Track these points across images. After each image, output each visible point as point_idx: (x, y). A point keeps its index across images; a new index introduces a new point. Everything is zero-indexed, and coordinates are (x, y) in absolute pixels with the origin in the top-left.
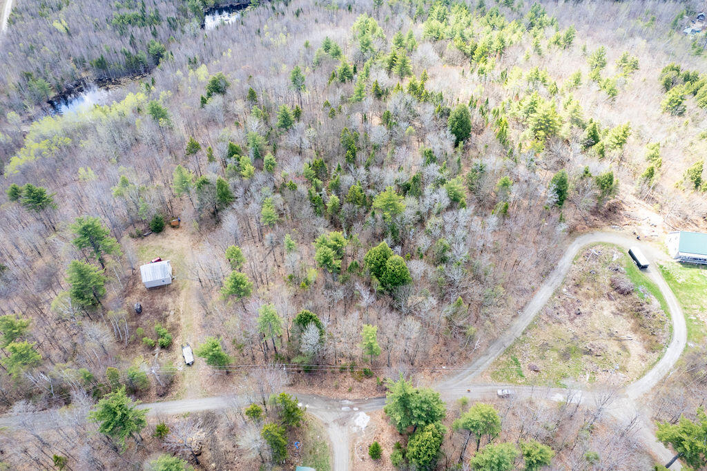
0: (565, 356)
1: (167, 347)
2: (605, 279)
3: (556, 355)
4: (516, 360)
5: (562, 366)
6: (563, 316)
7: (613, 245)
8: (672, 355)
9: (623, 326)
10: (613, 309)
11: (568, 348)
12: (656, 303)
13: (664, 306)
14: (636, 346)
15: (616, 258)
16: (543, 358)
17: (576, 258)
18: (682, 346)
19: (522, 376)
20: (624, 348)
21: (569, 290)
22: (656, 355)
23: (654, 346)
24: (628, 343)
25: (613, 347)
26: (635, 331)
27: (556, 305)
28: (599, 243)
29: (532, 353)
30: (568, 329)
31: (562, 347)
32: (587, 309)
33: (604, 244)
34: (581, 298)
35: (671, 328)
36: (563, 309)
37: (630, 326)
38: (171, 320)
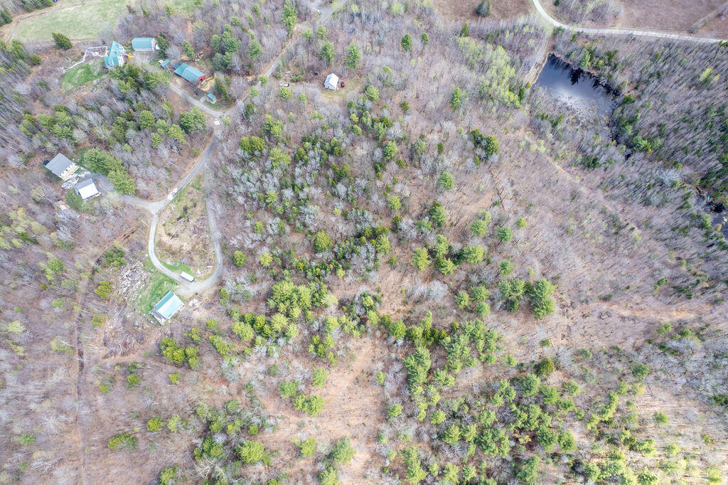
0: (185, 209)
1: (293, 81)
2: (196, 258)
3: (189, 206)
4: (199, 189)
5: (183, 204)
6: (198, 225)
7: (205, 279)
8: (151, 246)
9: (175, 244)
10: (184, 248)
11: (186, 213)
12: (169, 263)
13: (165, 264)
14: (166, 239)
15: (199, 272)
16: (192, 200)
17: (215, 255)
18: (150, 253)
19: (192, 186)
20: (169, 234)
21: (206, 238)
22: (156, 241)
23: (160, 244)
24: (169, 238)
25: (173, 232)
26: (170, 246)
27: (205, 226)
28: (211, 274)
29: (196, 198)
30: (192, 221)
31: (189, 211)
32: (193, 238)
34: (199, 240)
35: (157, 256)
36: (201, 227)
37: (173, 247)
38: (304, 83)
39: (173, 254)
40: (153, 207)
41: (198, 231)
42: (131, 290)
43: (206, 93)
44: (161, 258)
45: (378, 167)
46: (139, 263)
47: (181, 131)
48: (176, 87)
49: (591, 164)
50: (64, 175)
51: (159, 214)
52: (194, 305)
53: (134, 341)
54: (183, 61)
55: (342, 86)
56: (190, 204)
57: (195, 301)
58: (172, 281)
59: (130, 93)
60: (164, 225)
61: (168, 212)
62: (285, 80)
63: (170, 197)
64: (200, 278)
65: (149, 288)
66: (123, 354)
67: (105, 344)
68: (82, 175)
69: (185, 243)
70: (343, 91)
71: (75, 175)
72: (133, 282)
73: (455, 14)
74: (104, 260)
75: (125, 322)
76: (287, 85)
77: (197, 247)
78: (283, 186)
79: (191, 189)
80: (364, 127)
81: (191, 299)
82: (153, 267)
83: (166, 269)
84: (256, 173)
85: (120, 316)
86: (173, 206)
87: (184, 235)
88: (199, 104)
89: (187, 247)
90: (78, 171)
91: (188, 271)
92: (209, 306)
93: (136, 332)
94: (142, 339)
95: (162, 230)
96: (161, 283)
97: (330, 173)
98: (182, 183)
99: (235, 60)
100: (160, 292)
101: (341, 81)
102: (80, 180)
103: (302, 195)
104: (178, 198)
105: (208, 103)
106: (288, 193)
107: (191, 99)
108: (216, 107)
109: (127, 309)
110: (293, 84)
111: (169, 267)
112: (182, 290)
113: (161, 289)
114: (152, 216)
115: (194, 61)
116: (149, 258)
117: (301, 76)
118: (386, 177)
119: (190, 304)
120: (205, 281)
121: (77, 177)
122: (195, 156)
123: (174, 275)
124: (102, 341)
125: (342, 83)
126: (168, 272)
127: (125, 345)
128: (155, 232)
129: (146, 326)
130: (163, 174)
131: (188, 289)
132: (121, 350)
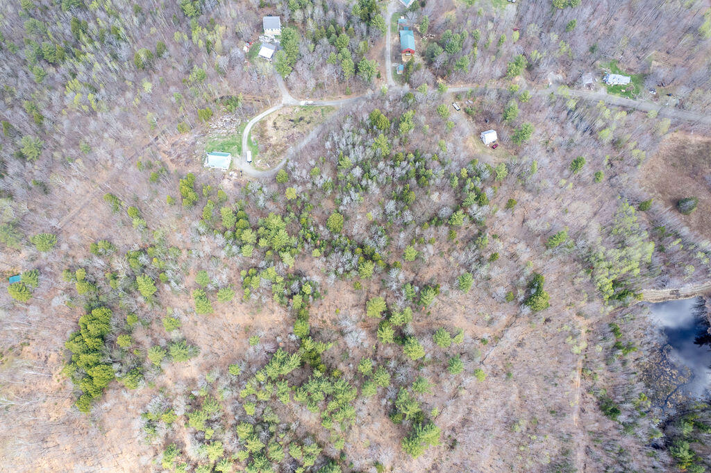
0: (301, 119)
2: (269, 152)
3: (305, 119)
4: (323, 116)
5: (303, 114)
6: (296, 135)
7: (256, 169)
8: (257, 119)
9: (270, 131)
10: (271, 140)
11: (299, 121)
12: (252, 138)
13: (249, 136)
14: (270, 123)
15: (259, 161)
16: (311, 118)
17: (279, 162)
18: (251, 121)
19: (322, 110)
20: (275, 123)
21: (289, 148)
22: (263, 119)
23: (263, 123)
24: (272, 125)
25: (278, 124)
26: (266, 130)
27: (297, 140)
29: (315, 119)
30: (295, 129)
31: (301, 122)
32: (283, 139)
33: (262, 170)
34: (284, 144)
35: (252, 127)
36: (295, 139)
37: (267, 132)
38: (471, 119)
39: (262, 136)
40: (287, 98)
41: (291, 139)
42: (216, 130)
43: (402, 62)
44: (254, 130)
45: (435, 219)
46: (239, 121)
47: (351, 69)
48: (389, 41)
49: (608, 408)
50: (268, 32)
51: (285, 106)
52: (231, 176)
53: (184, 159)
54: (415, 30)
55: (494, 147)
56: (307, 119)
57: (235, 174)
58: (240, 150)
59: (356, 18)
60: (279, 115)
61: (291, 110)
62: (462, 105)
63: (303, 103)
64: (254, 165)
65: (226, 140)
66: (172, 160)
67: (173, 145)
68: (276, 41)
69: (275, 137)
70: (490, 151)
71: (273, 37)
72: (224, 127)
73: (657, 185)
74: (225, 100)
75: (193, 144)
76: (458, 108)
77: (278, 147)
78: (362, 164)
79: (319, 111)
80: (462, 185)
81: (235, 171)
82: (242, 131)
83: (246, 140)
84: (358, 139)
85: (195, 138)
86: (297, 109)
87: (281, 133)
88: (389, 65)
89: (273, 141)
90: (276, 36)
91: (254, 154)
92: (237, 185)
93: (191, 156)
94: (188, 163)
95: (274, 117)
96: (233, 144)
97: (400, 188)
98: (319, 102)
99: (441, 58)
100: (226, 148)
101: (497, 143)
102: (272, 42)
103: (364, 183)
104: (305, 108)
105: (395, 70)
106: (358, 172)
107: (388, 57)
108: (396, 76)
109: (202, 138)
110: (464, 112)
111: (249, 141)
112: (237, 161)
113: (229, 147)
114: (280, 102)
115: (422, 36)
116: (247, 124)
117: (474, 113)
118: (430, 232)
119: (230, 173)
120: (255, 171)
121: (273, 39)
122: (346, 94)
123: (245, 147)
124: (173, 142)
125: (496, 145)
126: (245, 141)
127: (179, 156)
128: (269, 114)
129: (198, 158)
130: (311, 84)
131: (241, 164)
132: (174, 157)
